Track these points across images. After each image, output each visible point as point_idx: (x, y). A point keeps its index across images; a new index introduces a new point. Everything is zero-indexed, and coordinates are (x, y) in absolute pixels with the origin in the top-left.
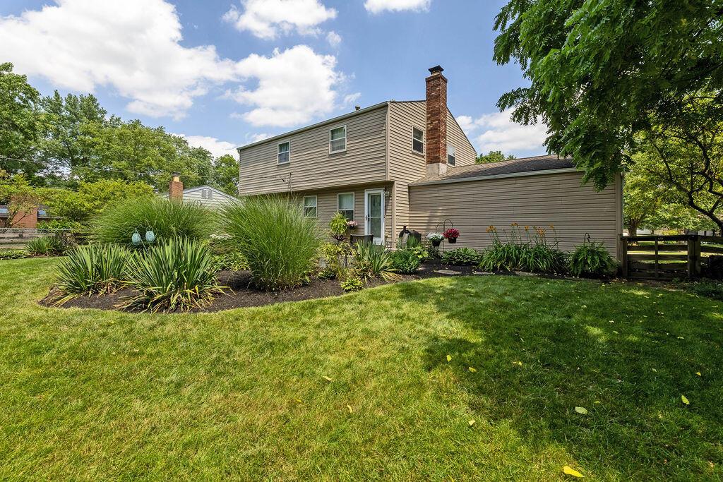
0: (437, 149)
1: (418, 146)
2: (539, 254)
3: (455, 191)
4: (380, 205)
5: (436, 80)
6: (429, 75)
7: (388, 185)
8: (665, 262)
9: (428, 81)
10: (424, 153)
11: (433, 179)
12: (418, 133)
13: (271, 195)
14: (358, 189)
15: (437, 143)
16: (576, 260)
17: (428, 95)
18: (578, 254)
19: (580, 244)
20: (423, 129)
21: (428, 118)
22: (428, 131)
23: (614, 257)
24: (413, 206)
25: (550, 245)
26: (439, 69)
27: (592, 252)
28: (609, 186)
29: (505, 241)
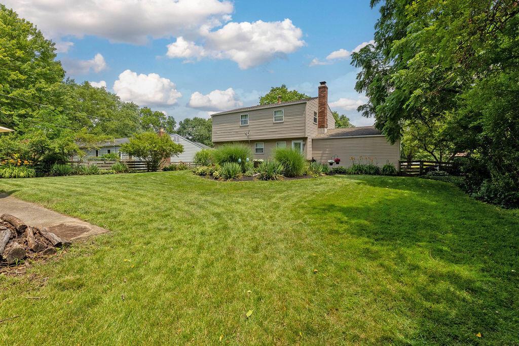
0: (324, 122)
1: (315, 120)
2: (371, 168)
3: (336, 143)
4: (300, 148)
5: (323, 89)
6: (320, 85)
7: (305, 139)
8: (413, 173)
9: (320, 88)
10: (317, 124)
11: (322, 136)
12: (315, 113)
13: (237, 142)
14: (288, 140)
15: (324, 118)
16: (383, 169)
17: (319, 95)
18: (384, 168)
19: (385, 164)
20: (317, 112)
21: (319, 106)
22: (319, 113)
23: (397, 169)
24: (314, 148)
25: (374, 164)
26: (324, 83)
27: (389, 166)
28: (396, 143)
29: (357, 163)
